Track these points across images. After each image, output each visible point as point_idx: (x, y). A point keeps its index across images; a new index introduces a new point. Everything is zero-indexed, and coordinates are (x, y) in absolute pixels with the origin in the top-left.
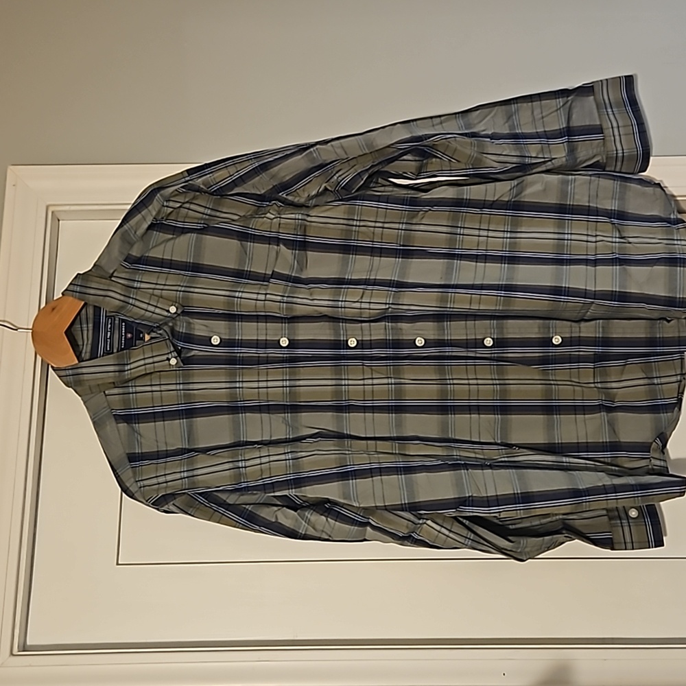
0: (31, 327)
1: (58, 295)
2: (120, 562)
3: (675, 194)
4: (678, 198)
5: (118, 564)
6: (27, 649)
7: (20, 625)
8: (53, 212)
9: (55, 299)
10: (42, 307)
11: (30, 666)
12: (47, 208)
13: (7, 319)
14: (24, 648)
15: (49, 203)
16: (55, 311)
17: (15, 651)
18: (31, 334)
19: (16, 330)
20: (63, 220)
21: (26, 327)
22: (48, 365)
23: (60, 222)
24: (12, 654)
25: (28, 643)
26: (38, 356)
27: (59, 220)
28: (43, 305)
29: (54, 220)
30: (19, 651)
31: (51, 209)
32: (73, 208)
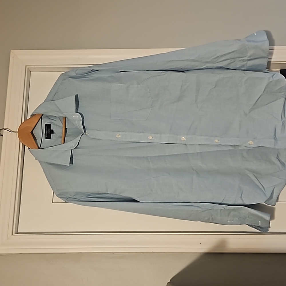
0: (17, 131)
1: (29, 117)
2: (53, 202)
6: (18, 233)
7: (16, 224)
8: (28, 68)
10: (22, 122)
11: (19, 239)
12: (26, 66)
13: (8, 128)
15: (26, 64)
17: (14, 233)
18: (17, 134)
19: (12, 132)
20: (32, 72)
22: (25, 146)
23: (31, 72)
24: (12, 234)
25: (19, 231)
26: (21, 142)
27: (30, 72)
28: (23, 121)
29: (29, 71)
30: (15, 234)
31: (27, 67)
32: (36, 66)
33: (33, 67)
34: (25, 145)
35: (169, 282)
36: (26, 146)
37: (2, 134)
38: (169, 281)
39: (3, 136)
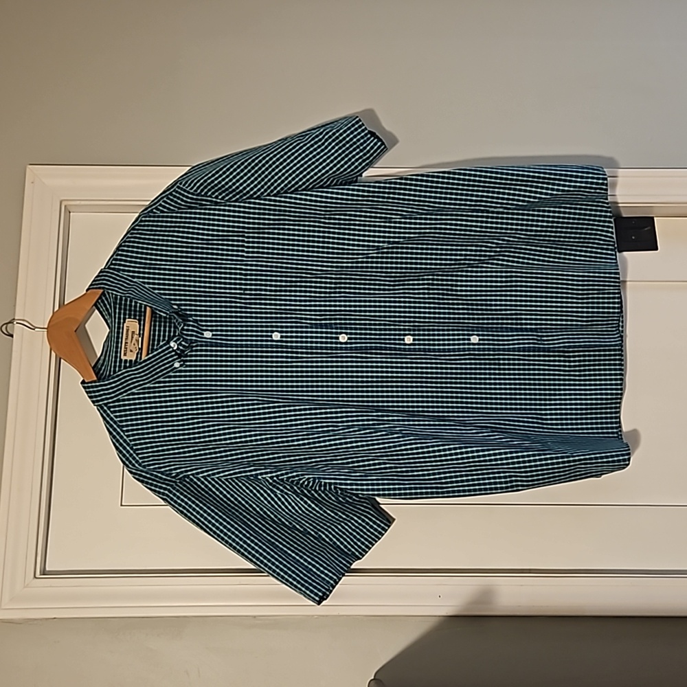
0: (46, 326)
5: (122, 505)
6: (46, 573)
8: (65, 206)
9: (66, 303)
10: (56, 310)
11: (51, 587)
12: (61, 201)
13: (26, 319)
14: (44, 572)
15: (62, 198)
17: (38, 574)
18: (46, 333)
19: (34, 329)
20: (73, 212)
21: (42, 327)
22: (61, 358)
23: (71, 214)
24: (35, 577)
25: (47, 569)
27: (70, 212)
28: (57, 308)
29: (66, 212)
30: (41, 575)
31: (64, 203)
32: (83, 203)
33: (78, 203)
35: (371, 680)
36: (62, 360)
37: (11, 333)
38: (373, 678)
39: (14, 336)
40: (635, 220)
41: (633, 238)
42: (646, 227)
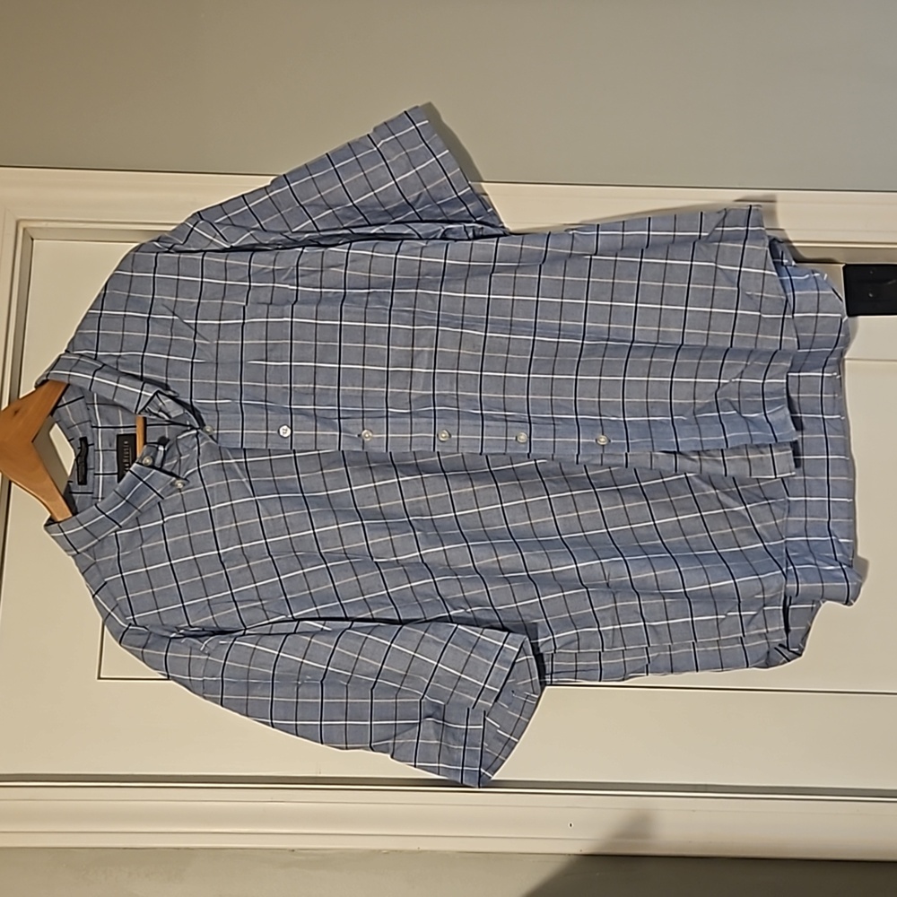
1: (26, 392)
2: (102, 676)
3: (791, 239)
4: (795, 244)
5: (99, 678)
8: (24, 229)
12: (18, 223)
15: (19, 217)
16: (19, 414)
20: (38, 239)
23: (35, 242)
27: (32, 239)
29: (26, 239)
31: (22, 225)
32: (51, 225)
33: (43, 224)
34: (12, 479)
40: (874, 268)
41: (871, 295)
42: (890, 280)
